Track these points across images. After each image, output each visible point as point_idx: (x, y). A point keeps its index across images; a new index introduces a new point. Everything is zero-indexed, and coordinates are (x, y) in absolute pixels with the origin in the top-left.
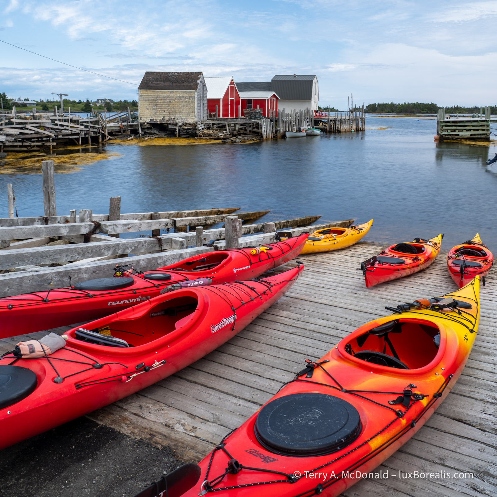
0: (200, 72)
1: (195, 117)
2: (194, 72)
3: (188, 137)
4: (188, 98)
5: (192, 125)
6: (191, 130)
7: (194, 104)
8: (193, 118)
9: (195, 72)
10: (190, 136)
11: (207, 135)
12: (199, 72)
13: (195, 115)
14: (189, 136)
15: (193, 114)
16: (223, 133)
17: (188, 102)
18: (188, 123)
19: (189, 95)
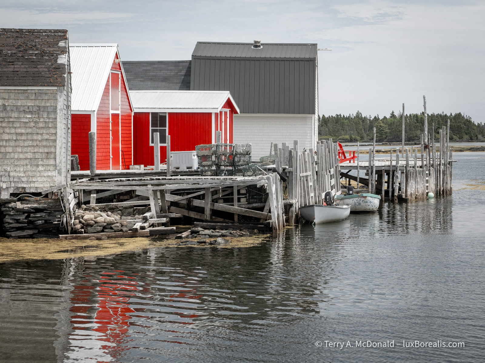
0: (60, 31)
1: (55, 173)
2: (39, 31)
3: (31, 237)
4: (31, 112)
5: (46, 196)
6: (43, 214)
7: (53, 131)
8: (50, 174)
9: (45, 31)
10: (39, 232)
11: (100, 229)
12: (56, 31)
13: (55, 166)
14: (36, 231)
15: (52, 162)
16: (145, 219)
17: (32, 124)
18: (33, 191)
19: (37, 103)
